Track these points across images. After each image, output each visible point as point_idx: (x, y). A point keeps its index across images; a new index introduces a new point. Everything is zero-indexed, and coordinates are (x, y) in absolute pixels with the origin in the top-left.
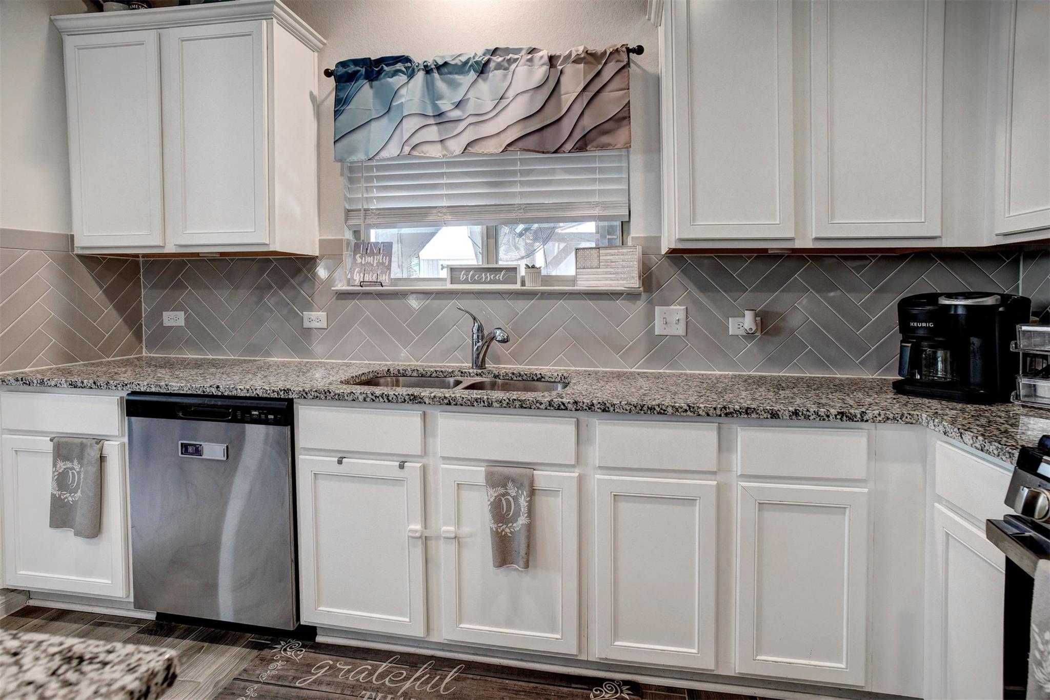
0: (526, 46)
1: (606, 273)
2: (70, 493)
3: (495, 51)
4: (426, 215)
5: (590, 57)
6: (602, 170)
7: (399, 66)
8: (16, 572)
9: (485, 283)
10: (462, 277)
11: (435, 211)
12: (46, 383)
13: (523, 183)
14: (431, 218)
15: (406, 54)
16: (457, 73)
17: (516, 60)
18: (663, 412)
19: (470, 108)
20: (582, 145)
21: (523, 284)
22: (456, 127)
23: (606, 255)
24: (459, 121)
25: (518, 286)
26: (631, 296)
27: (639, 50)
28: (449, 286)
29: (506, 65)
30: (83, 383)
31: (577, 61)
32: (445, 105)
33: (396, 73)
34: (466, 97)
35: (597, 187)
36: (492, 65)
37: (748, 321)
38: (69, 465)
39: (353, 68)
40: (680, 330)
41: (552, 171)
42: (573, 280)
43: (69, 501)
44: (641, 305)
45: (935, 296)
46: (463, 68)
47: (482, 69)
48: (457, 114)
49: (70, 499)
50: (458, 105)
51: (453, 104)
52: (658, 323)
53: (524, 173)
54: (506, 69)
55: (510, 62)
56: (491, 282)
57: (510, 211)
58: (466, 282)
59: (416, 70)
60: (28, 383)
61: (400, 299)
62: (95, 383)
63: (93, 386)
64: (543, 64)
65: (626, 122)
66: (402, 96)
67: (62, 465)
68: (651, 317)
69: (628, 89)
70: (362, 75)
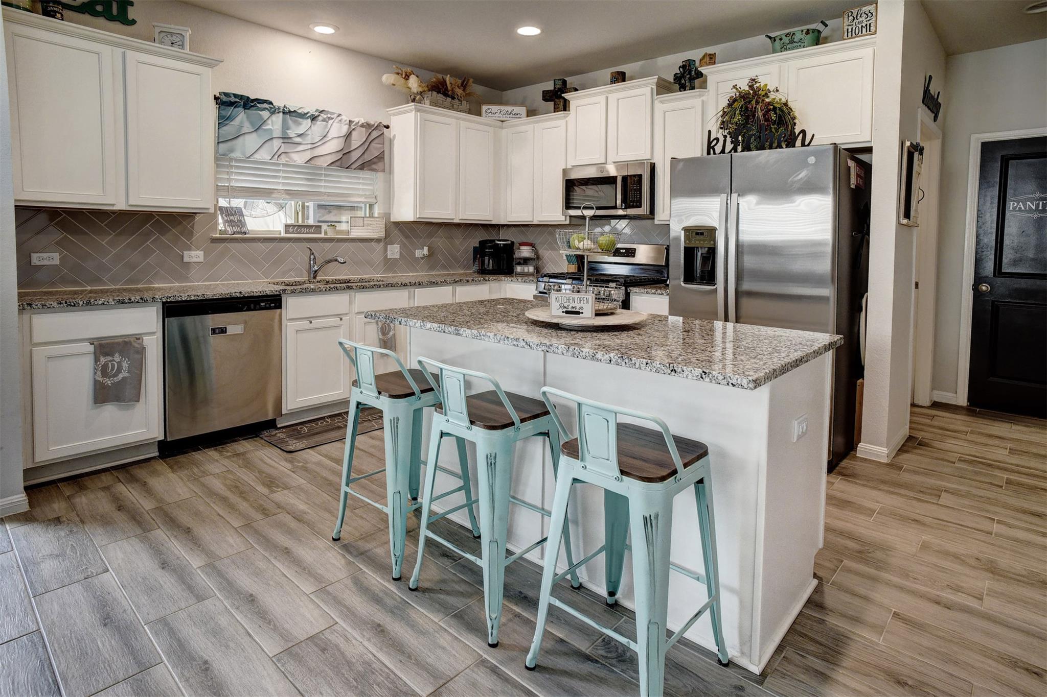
0: (338, 112)
1: (368, 229)
2: (109, 378)
3: (322, 112)
4: (272, 193)
5: (367, 126)
6: (363, 179)
7: (265, 105)
8: (48, 448)
9: (303, 233)
10: (291, 230)
11: (276, 191)
12: (93, 303)
13: (326, 181)
14: (274, 196)
15: (271, 100)
16: (299, 118)
17: (332, 118)
18: (437, 284)
19: (308, 139)
20: (362, 167)
21: (326, 233)
22: (296, 148)
23: (368, 221)
24: (299, 144)
25: (322, 235)
26: (378, 240)
27: (387, 127)
28: (283, 235)
29: (327, 120)
30: (130, 299)
31: (362, 126)
32: (291, 133)
33: (264, 109)
34: (307, 133)
35: (361, 187)
36: (320, 118)
37: (426, 251)
38: (109, 358)
39: (233, 99)
40: (398, 257)
41: (340, 177)
42: (348, 232)
43: (108, 384)
44: (382, 244)
45: (494, 241)
46: (303, 116)
47: (314, 118)
48: (298, 140)
49: (109, 382)
50: (300, 136)
51: (296, 134)
52: (389, 253)
53: (326, 175)
54: (327, 122)
55: (330, 118)
56: (307, 233)
57: (319, 195)
58: (293, 233)
59: (277, 111)
60: (72, 304)
61: (256, 242)
62: (141, 299)
63: (140, 301)
64: (346, 124)
65: (382, 160)
66: (268, 124)
67: (103, 360)
68: (386, 250)
69: (383, 144)
70: (241, 105)
